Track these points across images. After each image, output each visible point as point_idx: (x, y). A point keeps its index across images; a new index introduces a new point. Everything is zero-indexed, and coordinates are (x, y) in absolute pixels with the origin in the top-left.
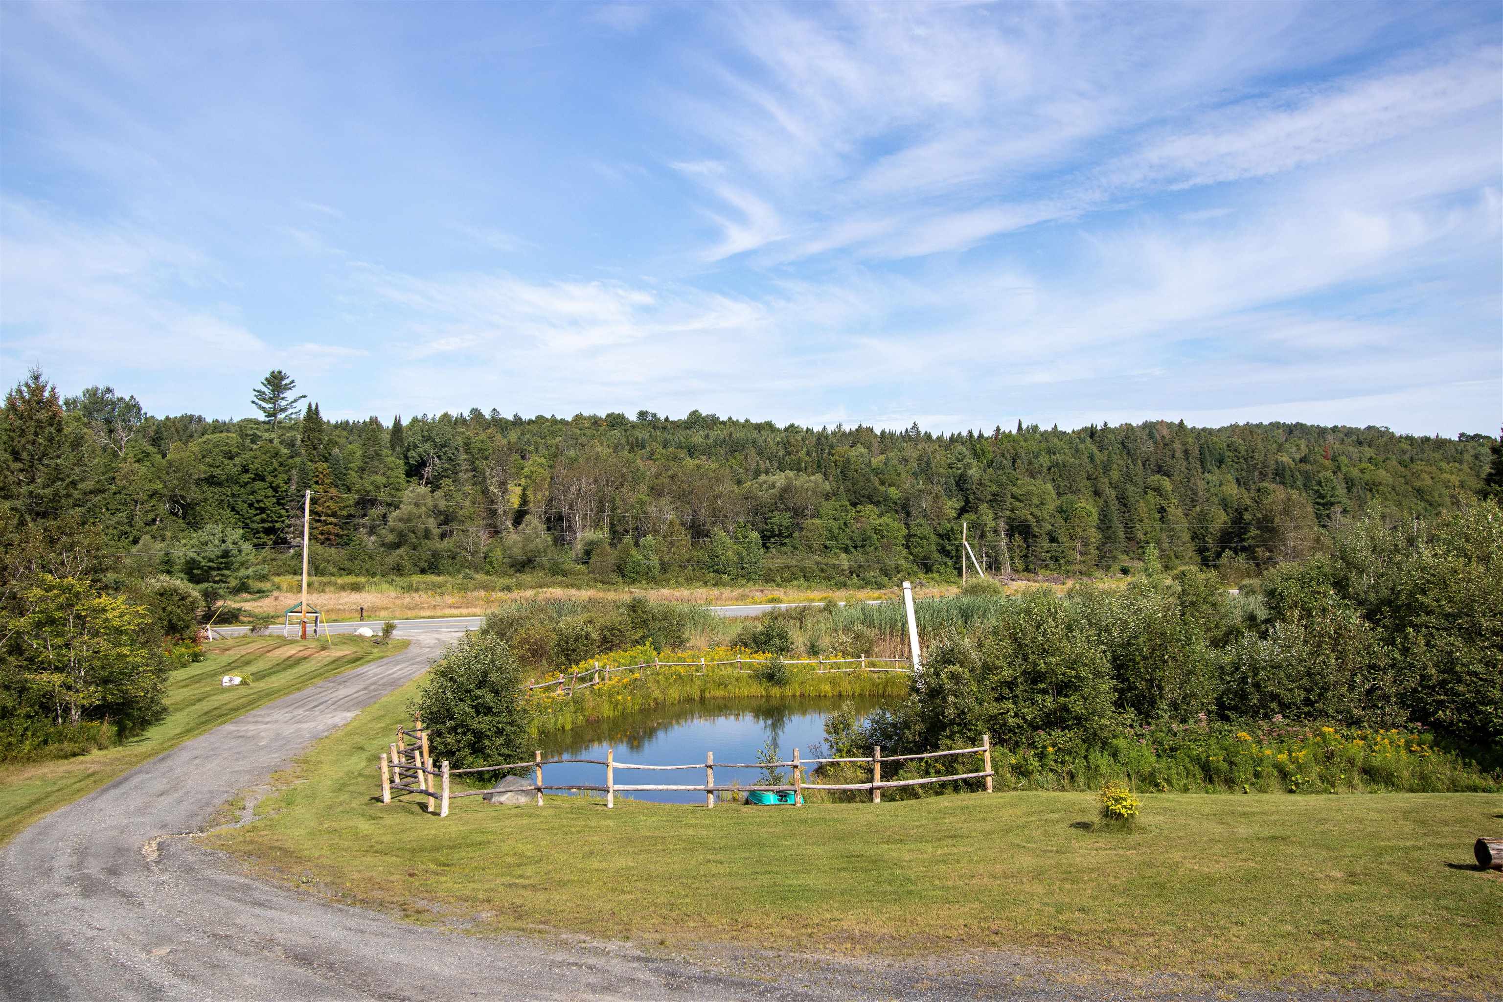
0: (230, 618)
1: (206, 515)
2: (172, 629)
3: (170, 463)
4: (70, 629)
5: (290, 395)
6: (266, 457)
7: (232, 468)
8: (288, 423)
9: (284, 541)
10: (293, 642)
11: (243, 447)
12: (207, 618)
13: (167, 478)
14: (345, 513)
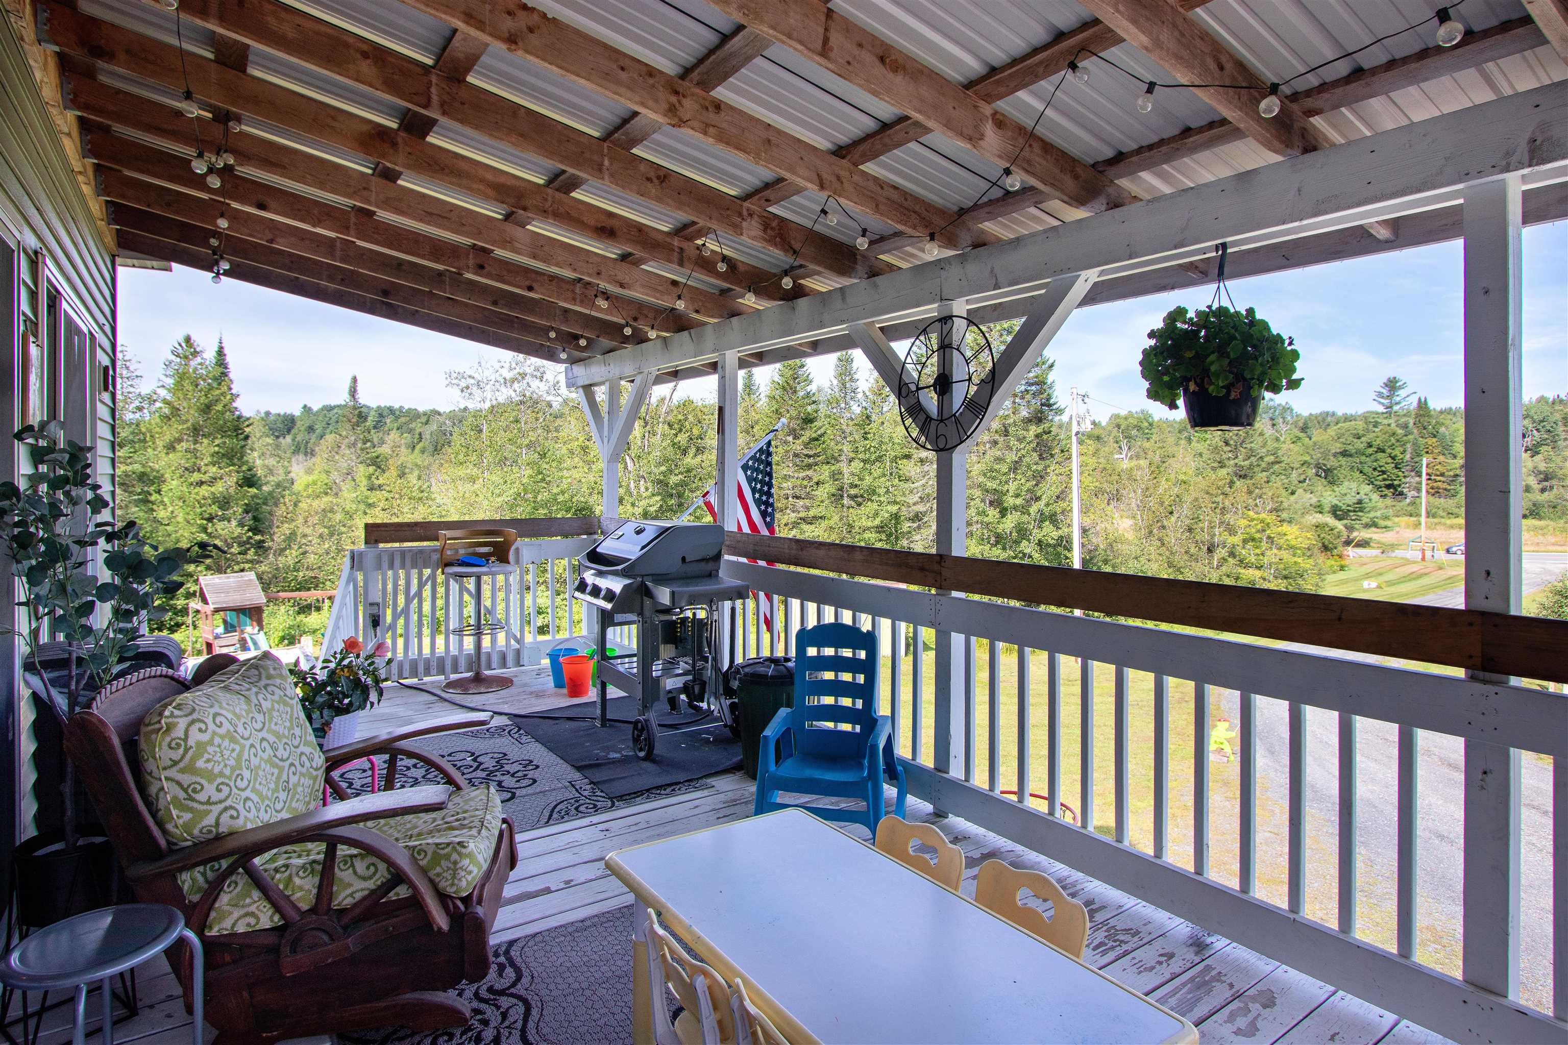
0: (1364, 544)
1: (1341, 477)
2: (1325, 548)
3: (1315, 444)
4: (1264, 545)
5: (1402, 393)
6: (1386, 436)
7: (1360, 445)
8: (1401, 413)
9: (1401, 494)
10: (1415, 562)
11: (1368, 431)
12: (1348, 543)
13: (1312, 453)
14: (1451, 473)
